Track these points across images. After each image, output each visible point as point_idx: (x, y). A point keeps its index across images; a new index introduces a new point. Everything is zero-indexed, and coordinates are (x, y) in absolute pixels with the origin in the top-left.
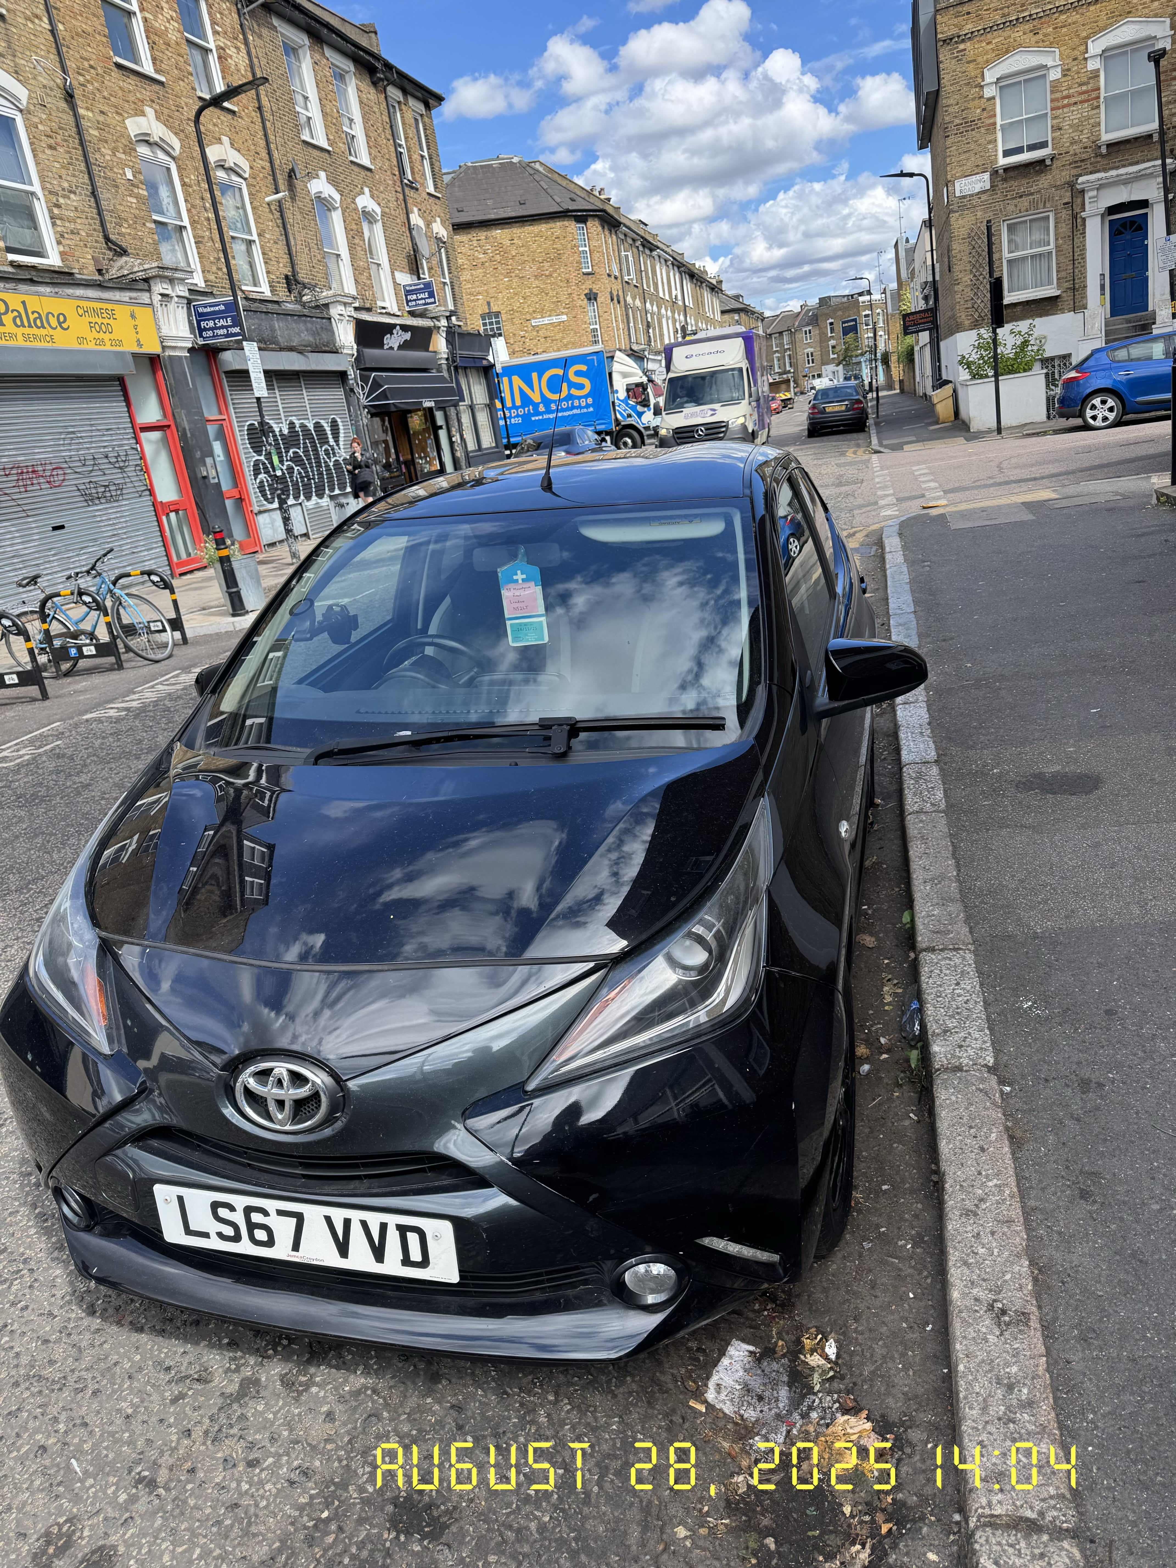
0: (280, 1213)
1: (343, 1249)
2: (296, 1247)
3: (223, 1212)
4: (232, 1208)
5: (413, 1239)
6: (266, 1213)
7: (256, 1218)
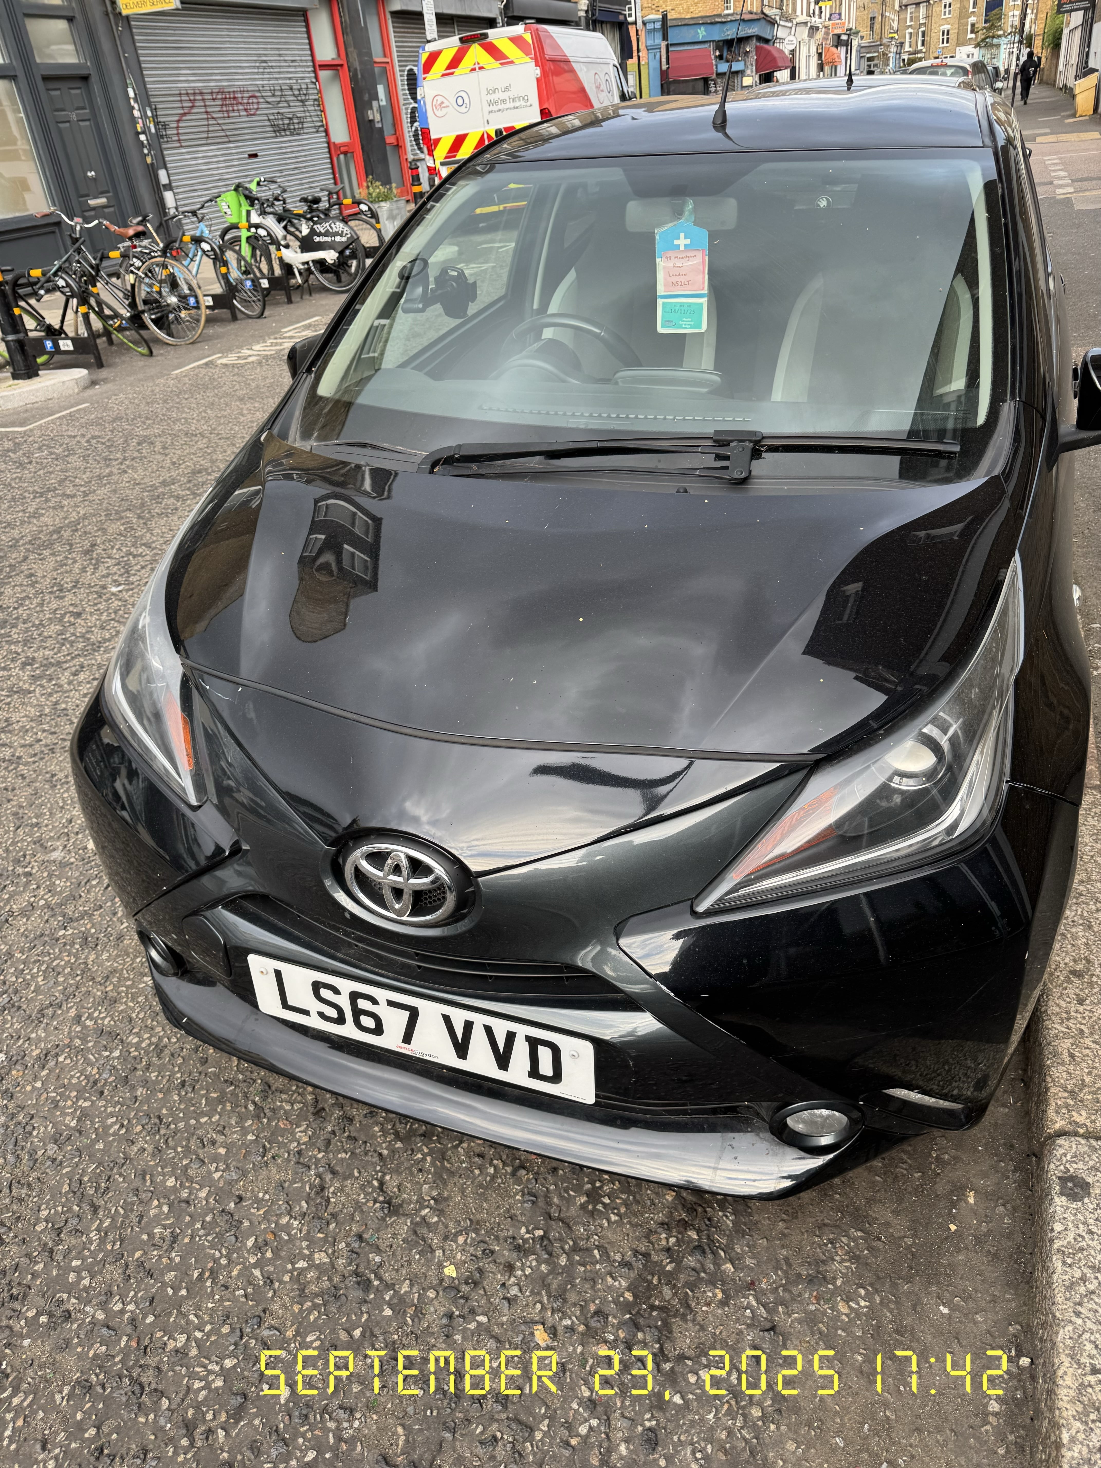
0: (391, 1003)
1: (462, 1049)
2: (407, 1038)
3: (325, 993)
4: (336, 991)
5: (545, 1055)
6: (375, 1002)
7: (363, 1004)
